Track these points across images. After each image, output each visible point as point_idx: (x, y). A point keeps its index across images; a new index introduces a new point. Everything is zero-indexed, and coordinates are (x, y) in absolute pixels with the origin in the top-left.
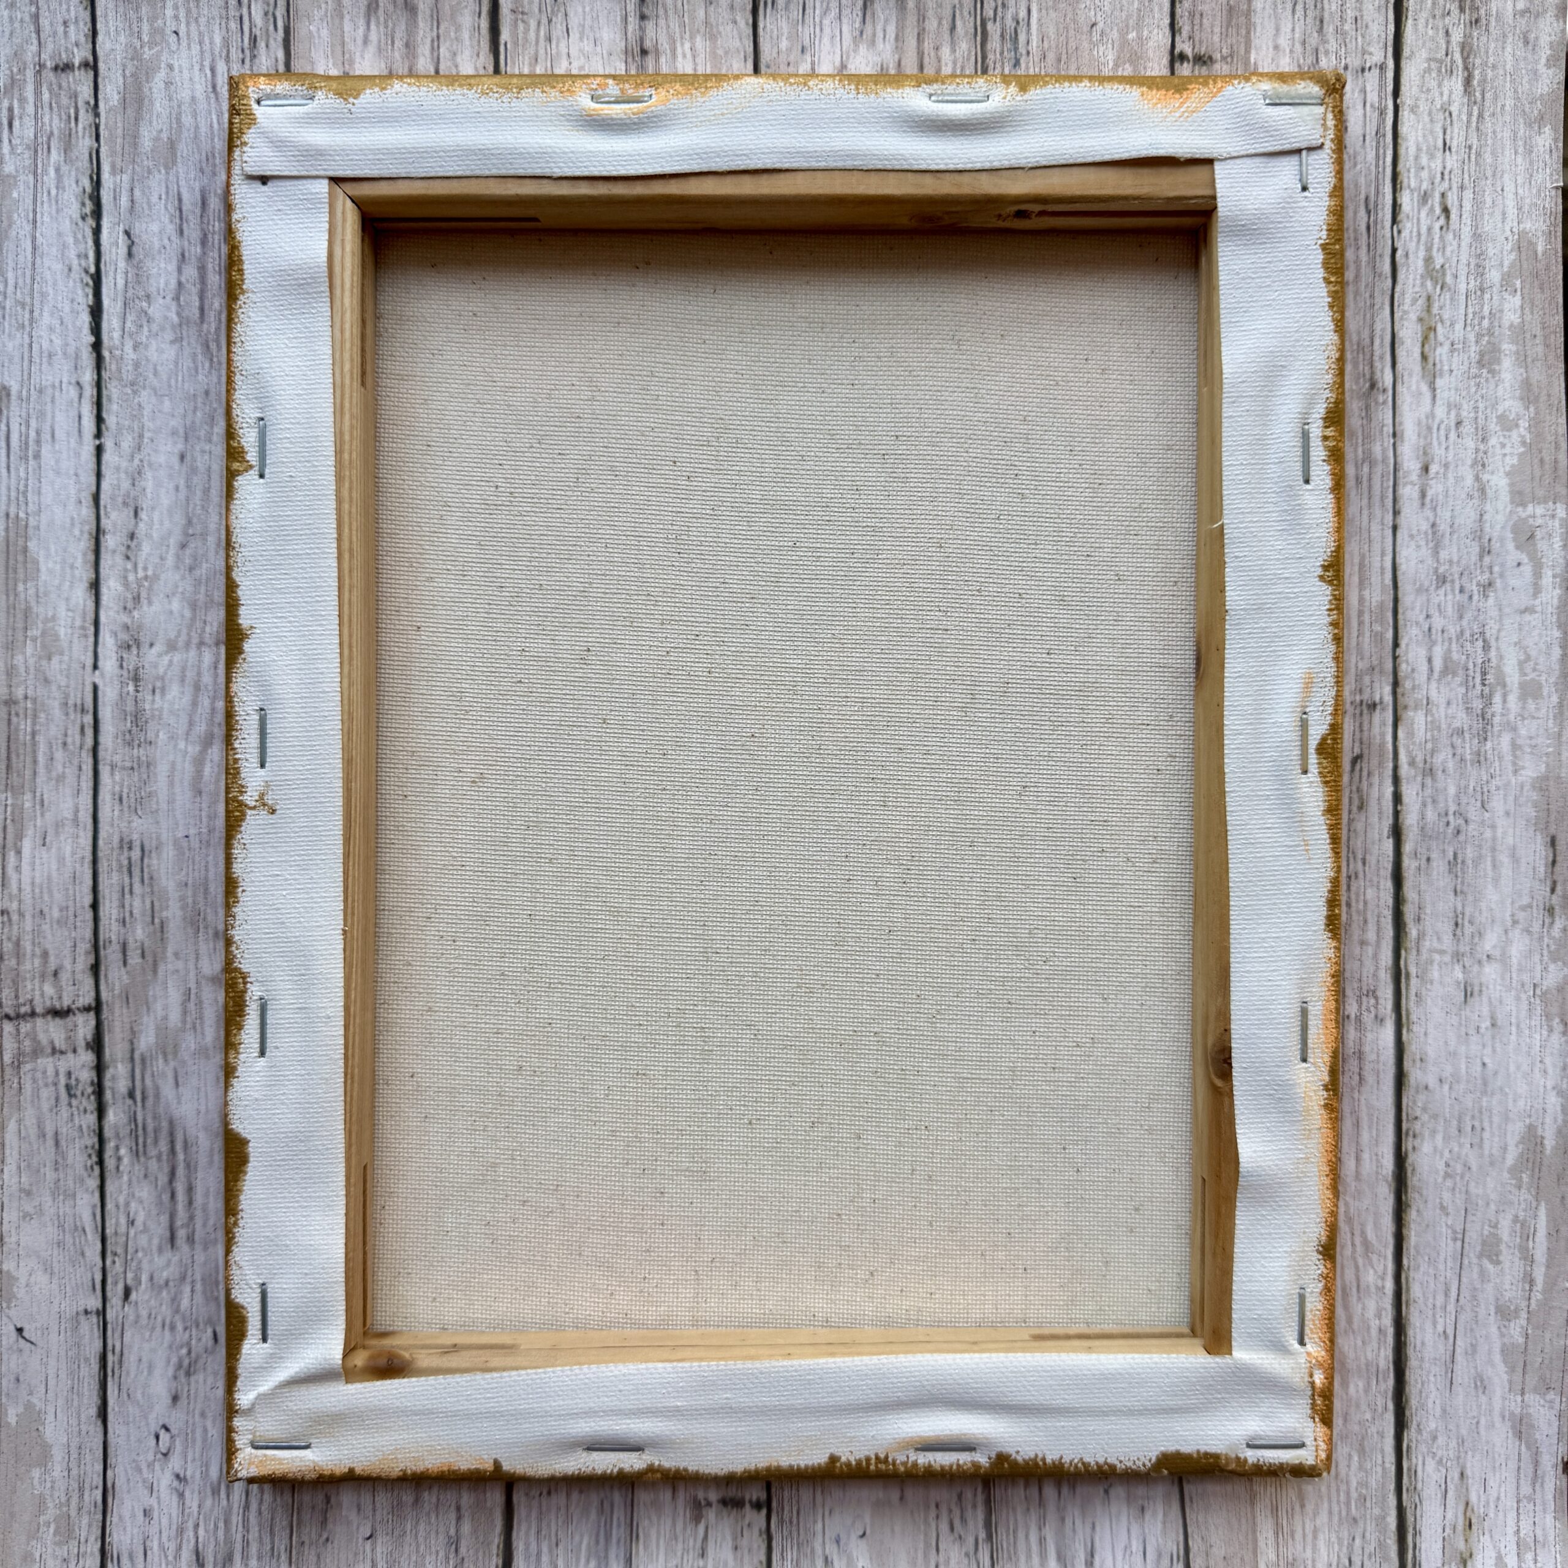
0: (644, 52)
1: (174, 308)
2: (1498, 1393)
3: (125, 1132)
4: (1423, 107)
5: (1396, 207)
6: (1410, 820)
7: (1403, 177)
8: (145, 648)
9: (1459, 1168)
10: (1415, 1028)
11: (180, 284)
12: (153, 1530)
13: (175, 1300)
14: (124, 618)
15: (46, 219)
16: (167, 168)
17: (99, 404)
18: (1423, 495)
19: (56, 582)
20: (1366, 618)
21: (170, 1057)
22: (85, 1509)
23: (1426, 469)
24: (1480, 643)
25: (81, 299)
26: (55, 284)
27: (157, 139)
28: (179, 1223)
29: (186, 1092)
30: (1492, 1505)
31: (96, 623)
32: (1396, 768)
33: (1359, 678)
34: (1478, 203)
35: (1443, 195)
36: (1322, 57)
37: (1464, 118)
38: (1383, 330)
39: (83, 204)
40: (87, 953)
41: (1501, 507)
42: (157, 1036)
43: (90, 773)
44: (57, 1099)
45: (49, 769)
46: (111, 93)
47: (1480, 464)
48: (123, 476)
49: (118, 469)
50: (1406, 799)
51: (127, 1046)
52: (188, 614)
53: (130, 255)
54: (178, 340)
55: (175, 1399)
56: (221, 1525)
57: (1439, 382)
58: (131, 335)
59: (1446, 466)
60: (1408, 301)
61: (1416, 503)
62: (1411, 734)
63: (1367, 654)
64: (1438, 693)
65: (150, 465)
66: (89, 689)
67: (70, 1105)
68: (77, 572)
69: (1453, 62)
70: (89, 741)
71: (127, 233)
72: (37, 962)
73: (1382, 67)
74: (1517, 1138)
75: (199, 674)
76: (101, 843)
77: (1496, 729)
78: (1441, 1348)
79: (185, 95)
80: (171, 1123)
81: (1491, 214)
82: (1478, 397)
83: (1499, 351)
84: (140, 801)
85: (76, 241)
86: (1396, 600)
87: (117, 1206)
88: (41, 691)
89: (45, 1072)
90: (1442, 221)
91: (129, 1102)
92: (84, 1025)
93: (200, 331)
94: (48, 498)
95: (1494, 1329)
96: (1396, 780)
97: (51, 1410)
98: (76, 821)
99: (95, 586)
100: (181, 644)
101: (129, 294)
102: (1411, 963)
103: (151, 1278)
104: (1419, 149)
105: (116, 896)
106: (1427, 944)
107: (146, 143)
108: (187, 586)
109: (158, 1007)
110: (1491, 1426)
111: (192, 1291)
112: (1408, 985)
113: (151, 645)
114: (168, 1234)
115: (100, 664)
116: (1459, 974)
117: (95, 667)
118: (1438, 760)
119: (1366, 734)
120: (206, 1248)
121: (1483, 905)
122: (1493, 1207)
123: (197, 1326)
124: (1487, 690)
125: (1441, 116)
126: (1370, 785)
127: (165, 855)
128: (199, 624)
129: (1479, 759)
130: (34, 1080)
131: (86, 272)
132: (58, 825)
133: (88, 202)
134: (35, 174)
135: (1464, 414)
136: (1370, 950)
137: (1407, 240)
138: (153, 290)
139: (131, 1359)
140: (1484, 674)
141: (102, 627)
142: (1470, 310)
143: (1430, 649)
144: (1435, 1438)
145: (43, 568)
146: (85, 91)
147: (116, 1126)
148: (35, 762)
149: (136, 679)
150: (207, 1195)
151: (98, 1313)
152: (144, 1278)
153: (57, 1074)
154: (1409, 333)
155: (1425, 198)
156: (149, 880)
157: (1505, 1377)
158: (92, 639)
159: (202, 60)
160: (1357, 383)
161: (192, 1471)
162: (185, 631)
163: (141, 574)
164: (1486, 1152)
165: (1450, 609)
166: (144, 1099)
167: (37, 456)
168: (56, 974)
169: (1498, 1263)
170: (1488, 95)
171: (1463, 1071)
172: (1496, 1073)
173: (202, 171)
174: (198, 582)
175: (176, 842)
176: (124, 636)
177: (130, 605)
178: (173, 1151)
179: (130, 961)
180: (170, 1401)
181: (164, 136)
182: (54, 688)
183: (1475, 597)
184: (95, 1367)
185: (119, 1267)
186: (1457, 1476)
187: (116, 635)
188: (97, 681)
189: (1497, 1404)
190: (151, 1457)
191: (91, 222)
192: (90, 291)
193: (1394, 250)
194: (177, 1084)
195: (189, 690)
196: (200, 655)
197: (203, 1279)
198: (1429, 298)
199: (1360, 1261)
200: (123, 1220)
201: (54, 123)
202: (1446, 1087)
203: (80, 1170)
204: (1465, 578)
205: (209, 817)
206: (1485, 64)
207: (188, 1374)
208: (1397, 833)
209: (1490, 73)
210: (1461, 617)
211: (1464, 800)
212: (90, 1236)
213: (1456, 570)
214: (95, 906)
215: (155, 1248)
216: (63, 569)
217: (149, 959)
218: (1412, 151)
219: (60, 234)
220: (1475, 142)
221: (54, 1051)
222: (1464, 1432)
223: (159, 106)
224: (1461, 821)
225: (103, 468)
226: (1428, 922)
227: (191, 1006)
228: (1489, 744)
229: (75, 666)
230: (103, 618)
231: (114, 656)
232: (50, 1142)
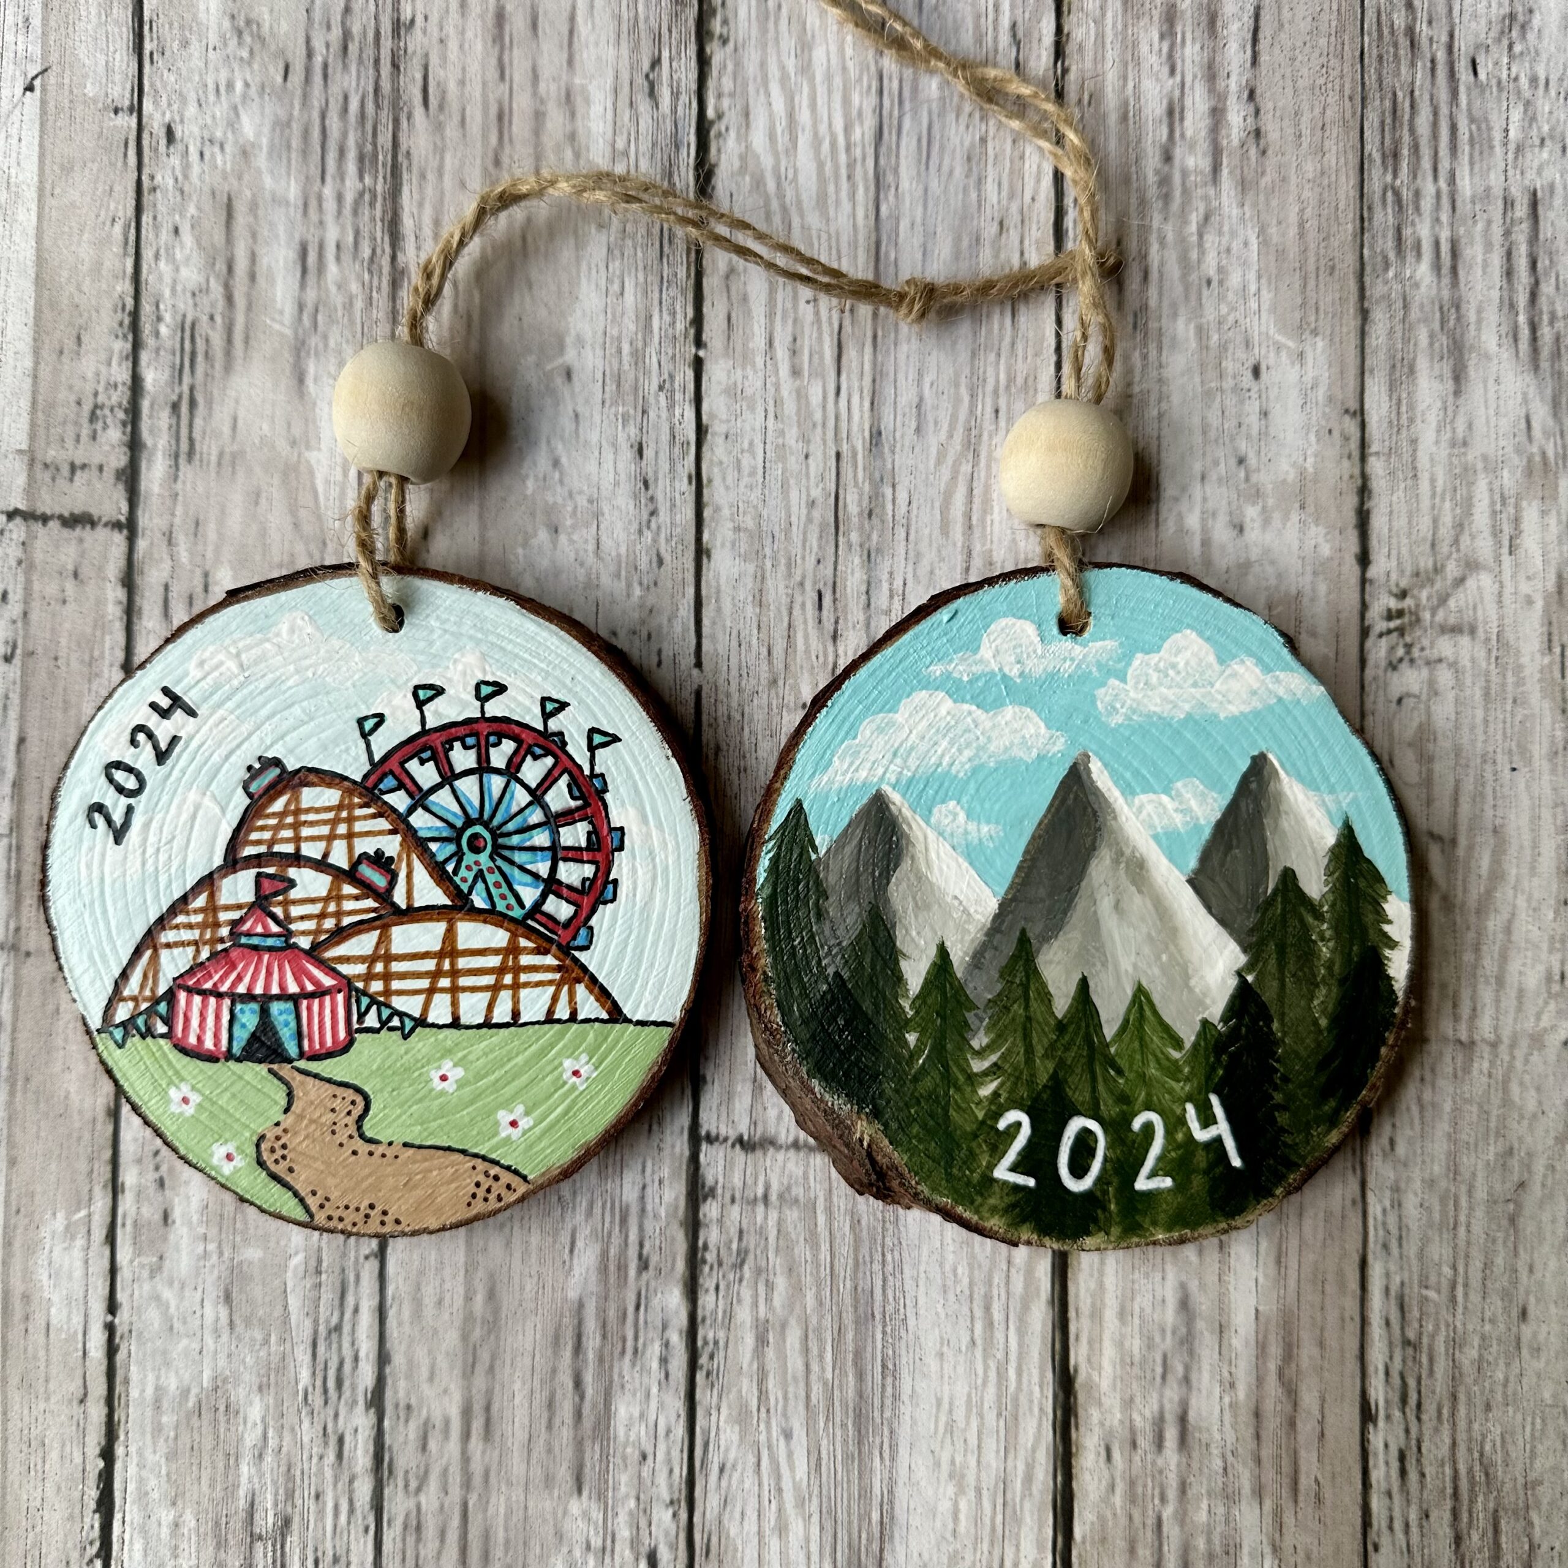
13: (1531, 118)
21: (1538, 458)
28: (1525, 226)
29: (1513, 409)
75: (1497, 1001)
80: (1536, 368)
111: (1507, 131)
114: (1540, 209)
120: (1488, 190)
123: (1499, 83)
150: (1485, 265)
196: (1496, 1028)
197: (1491, 147)
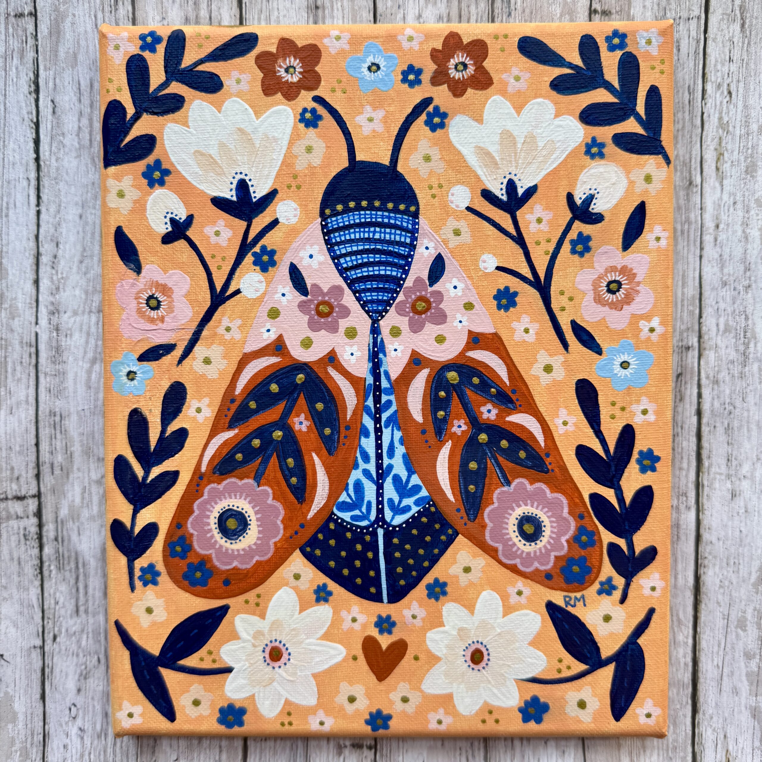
0: (317, 8)
1: (76, 140)
2: (744, 695)
3: (53, 558)
4: (719, 39)
5: (704, 91)
6: (706, 407)
7: (708, 75)
8: (62, 314)
9: (727, 583)
10: (706, 512)
11: (79, 128)
12: (68, 755)
14: (52, 299)
15: (11, 93)
16: (73, 67)
17: (38, 189)
18: (716, 240)
19: (17, 280)
20: (686, 303)
22: (34, 745)
23: (717, 226)
24: (743, 316)
25: (29, 135)
26: (16, 127)
27: (67, 53)
30: (740, 752)
31: (37, 301)
32: (699, 380)
33: (681, 333)
34: (746, 89)
35: (728, 85)
36: (668, 12)
37: (740, 44)
38: (696, 155)
39: (30, 86)
40: (34, 468)
41: (755, 246)
42: (69, 510)
43: (34, 377)
44: (19, 541)
45: (13, 375)
46: (43, 29)
47: (745, 224)
48: (50, 226)
49: (48, 222)
50: (704, 396)
51: (54, 515)
52: (83, 296)
53: (54, 112)
54: (78, 156)
55: (79, 690)
56: (102, 753)
57: (725, 182)
58: (55, 154)
59: (728, 225)
60: (709, 140)
61: (712, 244)
62: (707, 363)
63: (685, 322)
64: (721, 342)
65: (64, 220)
66: (33, 335)
67: (26, 544)
68: (27, 275)
69: (735, 15)
70: (34, 361)
71: (53, 101)
72: (8, 472)
73: (699, 18)
74: (756, 568)
76: (40, 413)
77: (751, 360)
78: (716, 672)
79: (81, 30)
81: (753, 95)
82: (745, 189)
83: (757, 166)
84: (59, 392)
85: (26, 105)
86: (701, 294)
87: (50, 595)
88: (9, 336)
89: (13, 528)
90: (728, 98)
91: (55, 543)
92: (32, 505)
93: (90, 152)
94: (12, 237)
95: (742, 665)
96: (699, 386)
97: (17, 695)
98: (27, 402)
99: (37, 282)
100: (80, 312)
101: (54, 133)
102: (705, 480)
103: (67, 631)
104: (716, 61)
105: (48, 440)
106: (713, 470)
107: (62, 54)
108: (83, 282)
109: (70, 495)
110: (740, 712)
112: (703, 491)
113: (65, 312)
115: (39, 322)
116: (729, 485)
117: (37, 323)
118: (721, 376)
119: (684, 363)
121: (742, 450)
122: (743, 603)
124: (746, 340)
125: (728, 44)
126: (686, 388)
127: (72, 419)
128: (89, 302)
129: (742, 376)
130: (8, 532)
131: (32, 121)
132: (18, 404)
133: (32, 85)
134: (5, 70)
135: (738, 198)
136: (684, 473)
137: (709, 108)
138: (65, 131)
139: (57, 671)
140: (745, 332)
141: (40, 303)
142: (742, 145)
143: (718, 319)
144: (712, 718)
145: (10, 273)
146: (31, 28)
147: (49, 555)
148: (6, 372)
149: (57, 330)
151: (40, 648)
152: (63, 630)
153: (19, 529)
154: (710, 156)
155: (719, 86)
156: (64, 432)
157: (748, 688)
158: (35, 309)
159: (90, 11)
160: (682, 181)
161: (87, 726)
162: (82, 305)
163: (60, 276)
164: (741, 575)
165: (728, 299)
166: (63, 541)
167: (7, 216)
168: (18, 479)
169: (745, 631)
170: (753, 33)
171: (730, 534)
172: (747, 536)
173: (90, 69)
174: (89, 280)
175: (78, 412)
176: (51, 308)
177: (54, 292)
178: (77, 567)
179: (55, 472)
180: (76, 692)
181: (71, 51)
182: (16, 334)
183: (742, 293)
184: (39, 674)
185: (51, 625)
186: (722, 736)
187: (47, 307)
188: (38, 331)
189: (743, 702)
190: (67, 719)
191: (34, 95)
192: (34, 131)
193: (703, 114)
194: (79, 534)
195: (84, 335)
198: (720, 138)
199: (676, 629)
200: (53, 602)
201: (15, 44)
202: (721, 542)
203: (31, 576)
204: (736, 283)
205: (95, 400)
206: (752, 16)
207: (85, 678)
208: (699, 413)
209: (754, 22)
210: (734, 303)
211: (734, 397)
212: (36, 610)
213: (732, 279)
214: (37, 445)
215: (68, 616)
216: (20, 273)
217: (65, 471)
218: (713, 62)
219: (18, 102)
220: (746, 58)
221: (18, 517)
222: (726, 715)
223: (68, 35)
224: (731, 408)
225: (41, 222)
226: (714, 459)
227: (86, 495)
228: (747, 368)
229: (26, 322)
230: (41, 299)
231: (46, 318)
232: (16, 562)
